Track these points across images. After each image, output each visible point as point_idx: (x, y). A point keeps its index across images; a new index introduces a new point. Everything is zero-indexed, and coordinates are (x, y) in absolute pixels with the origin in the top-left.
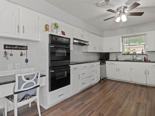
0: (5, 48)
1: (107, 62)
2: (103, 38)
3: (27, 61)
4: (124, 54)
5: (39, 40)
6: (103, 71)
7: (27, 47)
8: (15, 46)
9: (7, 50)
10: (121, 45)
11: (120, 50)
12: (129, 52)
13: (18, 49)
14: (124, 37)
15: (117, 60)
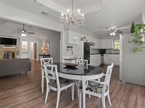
0: (67, 48)
1: (104, 54)
2: (102, 40)
3: (72, 53)
4: (115, 50)
5: (78, 44)
6: (102, 60)
7: (72, 47)
8: (69, 47)
9: (68, 48)
10: (113, 44)
11: (112, 48)
12: (117, 49)
13: (70, 48)
14: (114, 40)
15: (110, 53)
